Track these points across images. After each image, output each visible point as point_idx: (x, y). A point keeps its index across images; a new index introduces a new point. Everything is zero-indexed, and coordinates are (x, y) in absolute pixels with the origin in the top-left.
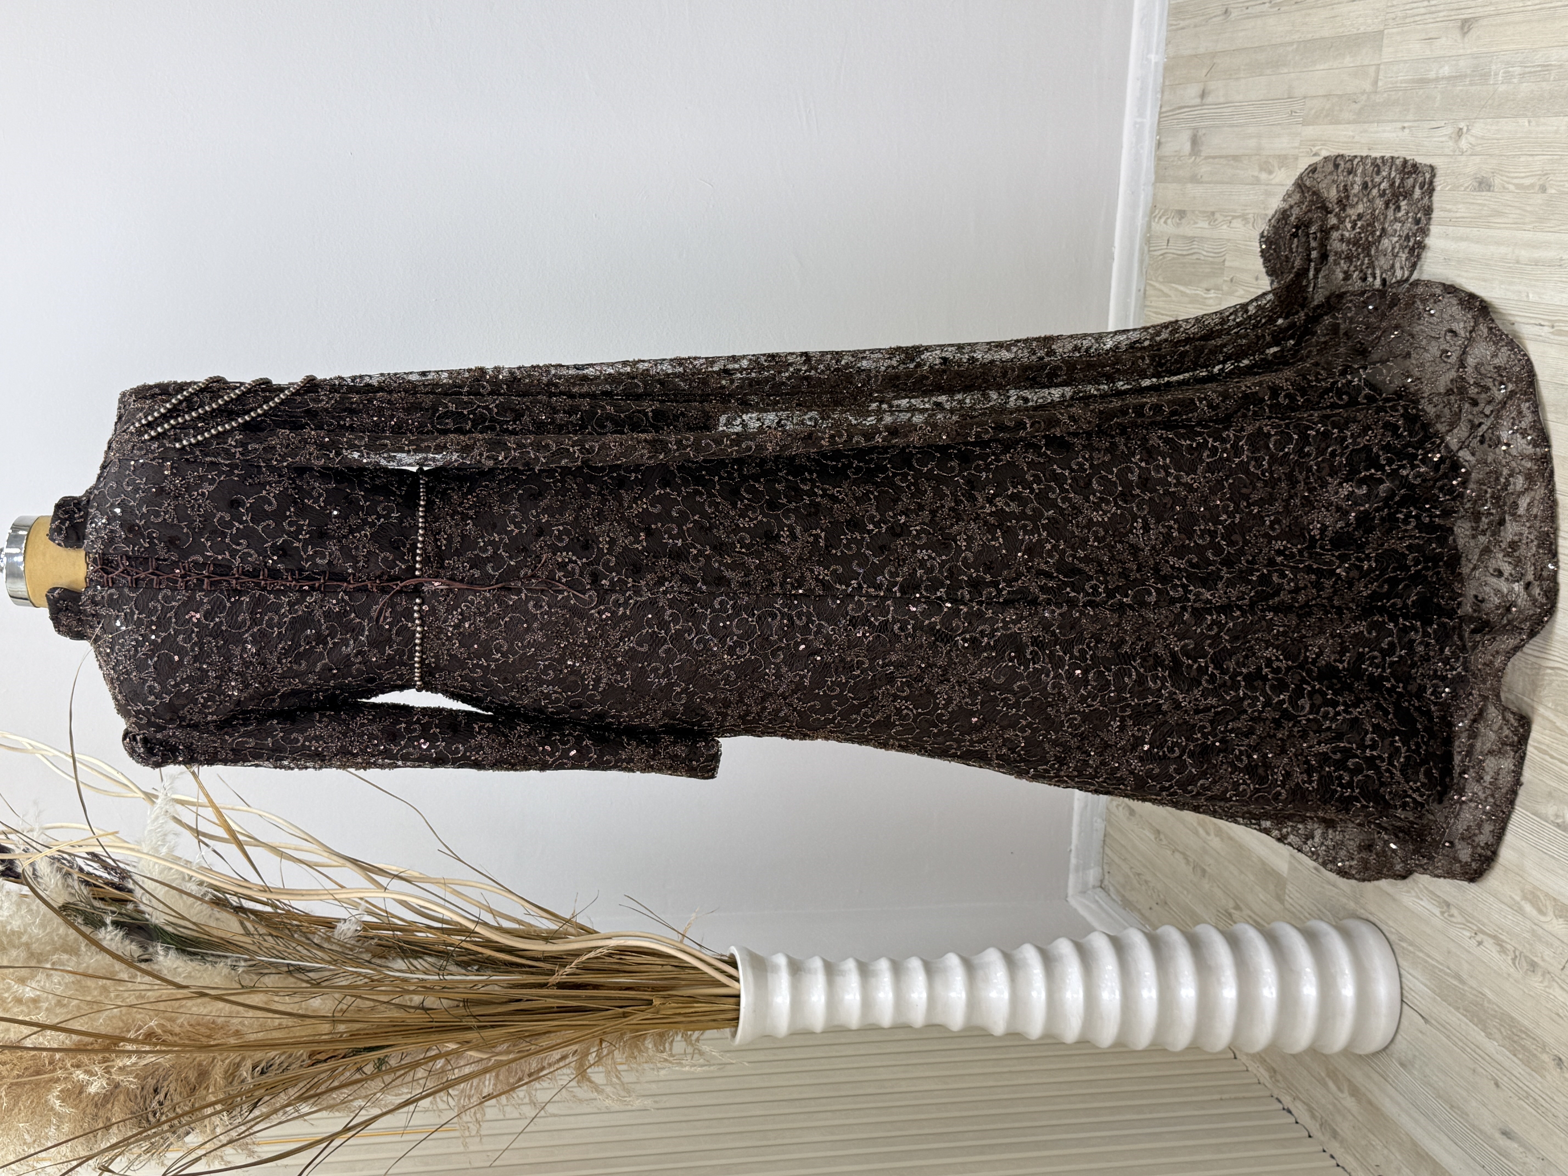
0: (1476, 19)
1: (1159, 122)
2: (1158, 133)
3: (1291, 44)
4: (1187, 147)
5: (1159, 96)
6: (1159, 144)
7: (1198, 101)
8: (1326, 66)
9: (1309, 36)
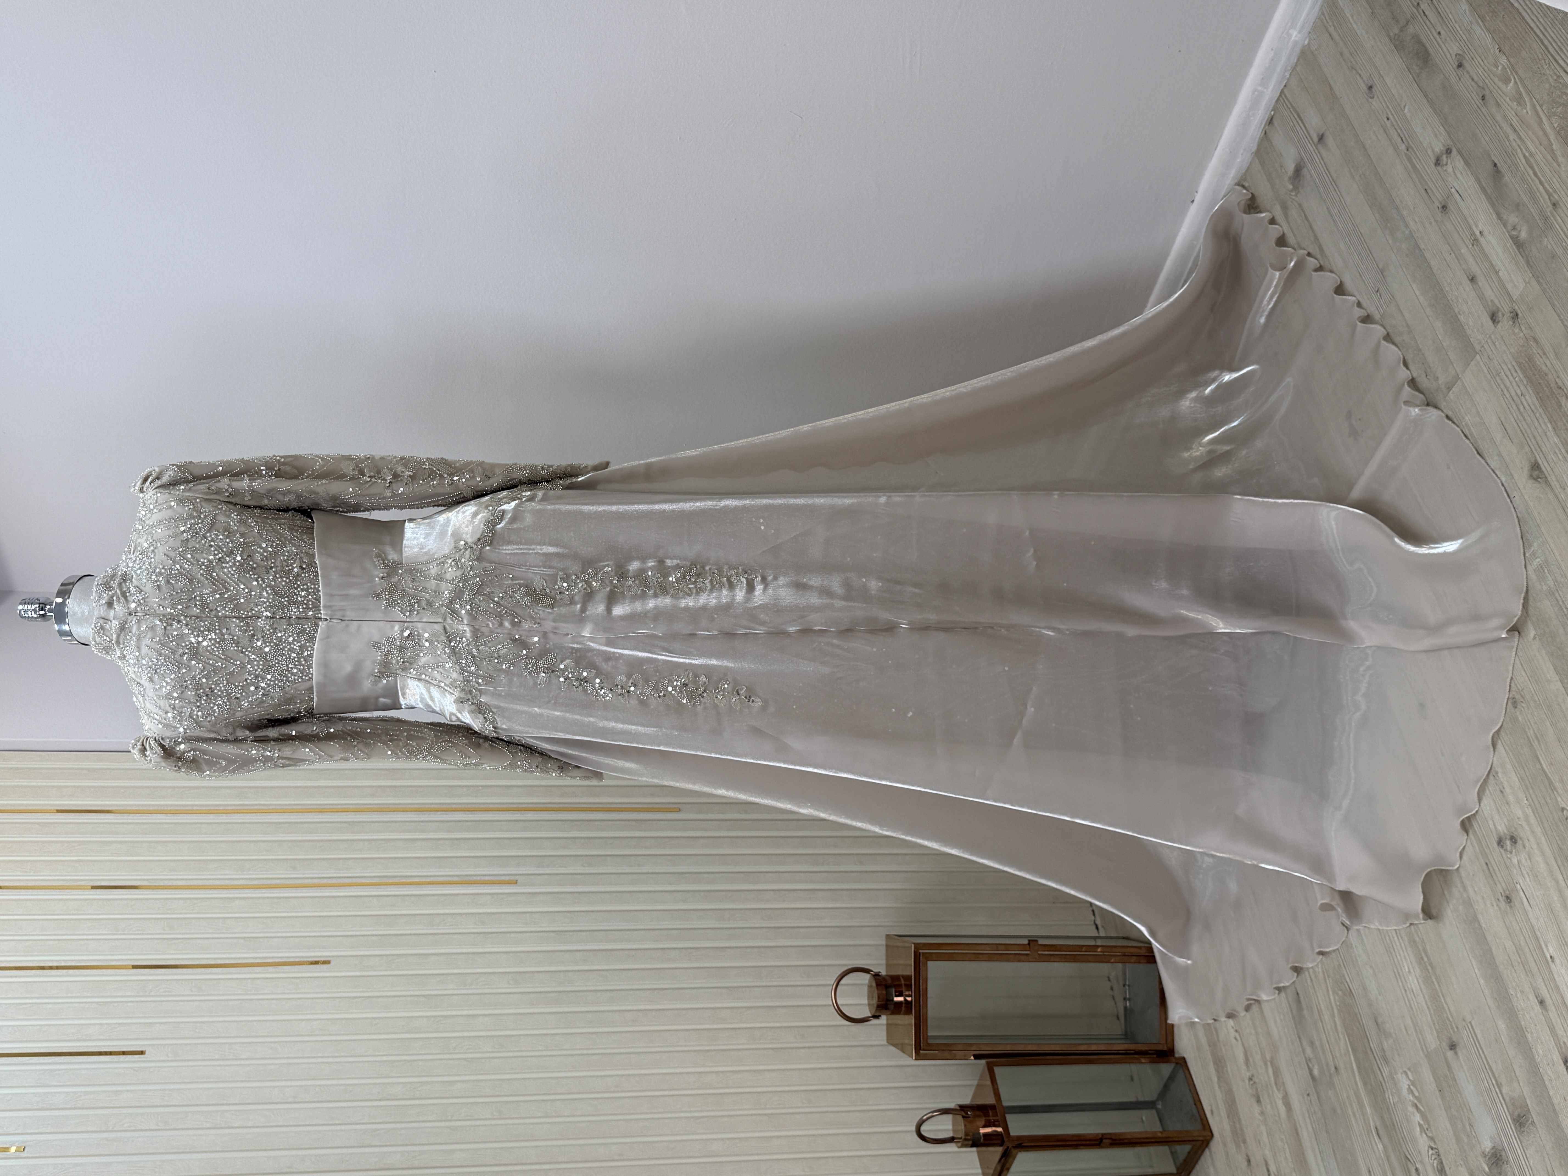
0: (1547, 482)
1: (1278, 99)
2: (1275, 109)
3: (1407, 226)
4: (1291, 168)
5: (1287, 75)
6: (1271, 121)
7: (1316, 139)
8: (1421, 298)
9: (1422, 246)
